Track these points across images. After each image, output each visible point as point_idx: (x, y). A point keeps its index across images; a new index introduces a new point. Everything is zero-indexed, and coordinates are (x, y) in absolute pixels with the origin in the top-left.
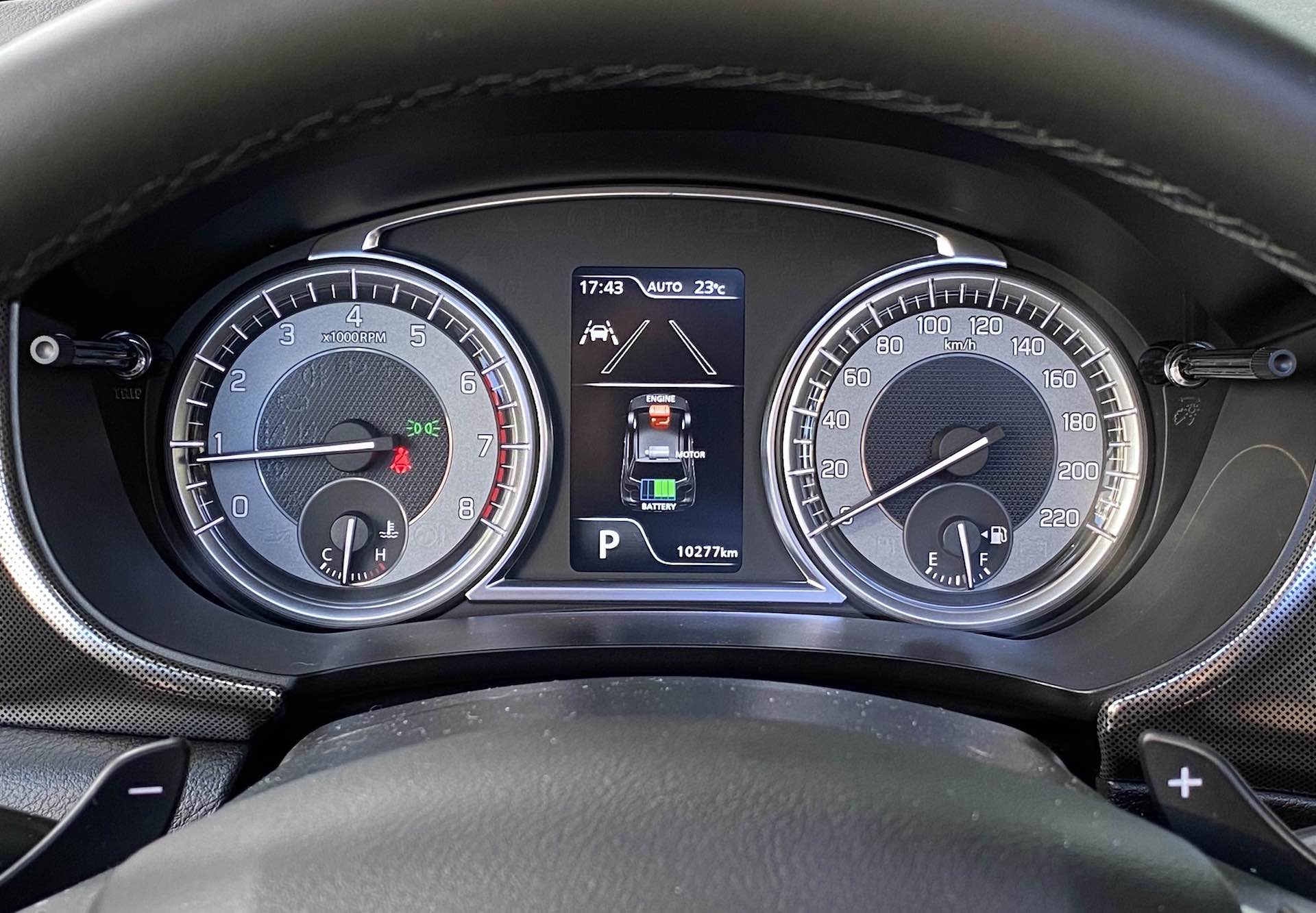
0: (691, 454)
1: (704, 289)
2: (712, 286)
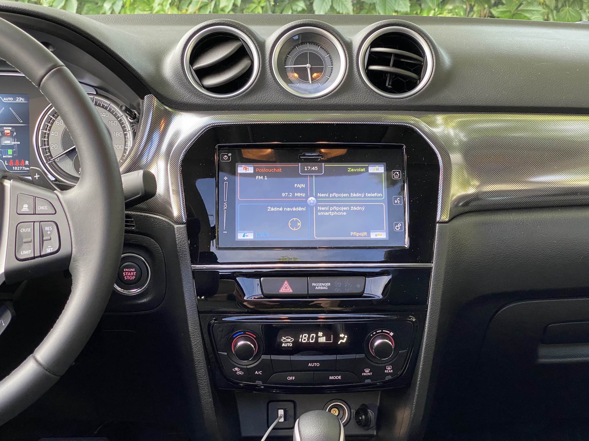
0: (16, 143)
1: (19, 100)
2: (21, 99)
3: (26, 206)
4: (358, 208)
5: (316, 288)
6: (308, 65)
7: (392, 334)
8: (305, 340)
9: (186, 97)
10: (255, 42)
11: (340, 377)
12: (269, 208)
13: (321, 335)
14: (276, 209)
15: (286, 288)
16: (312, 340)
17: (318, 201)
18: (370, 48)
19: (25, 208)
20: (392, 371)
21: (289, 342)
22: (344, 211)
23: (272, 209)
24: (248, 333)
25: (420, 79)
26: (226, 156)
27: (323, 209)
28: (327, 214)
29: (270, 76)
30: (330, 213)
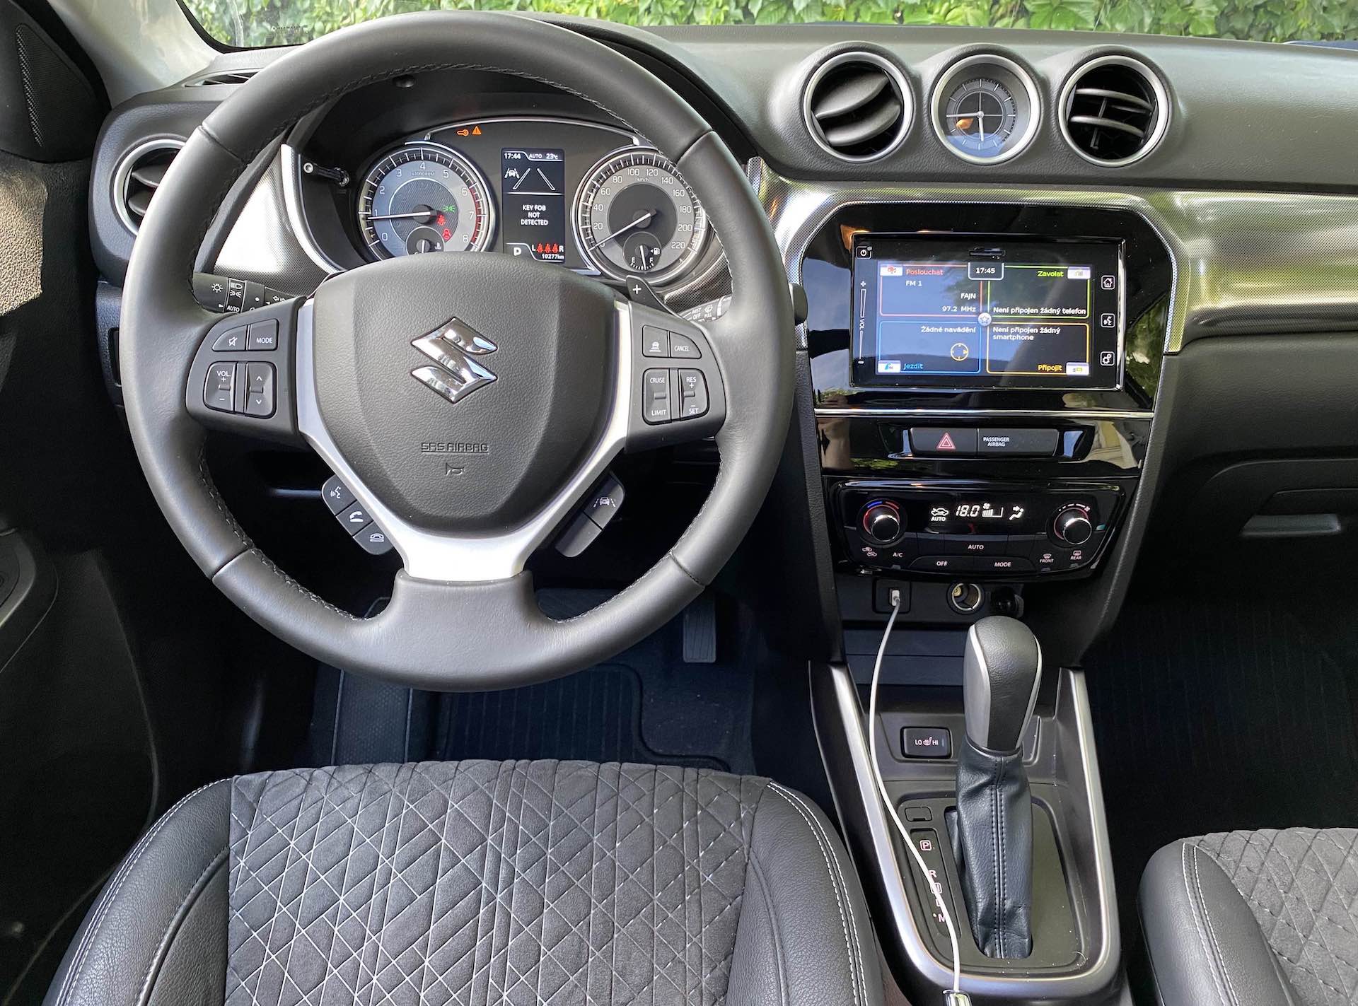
1: (550, 157)
2: (553, 155)
3: (656, 344)
4: (1051, 331)
5: (989, 444)
6: (980, 113)
7: (1088, 509)
8: (964, 513)
9: (807, 161)
10: (908, 78)
11: (1009, 564)
12: (924, 327)
13: (988, 508)
14: (933, 330)
15: (946, 444)
16: (974, 513)
17: (993, 320)
18: (1077, 89)
19: (655, 348)
20: (1080, 557)
21: (942, 516)
22: (1030, 334)
23: (928, 330)
24: (889, 503)
25: (1146, 139)
26: (864, 251)
27: (1001, 330)
28: (1005, 337)
29: (928, 131)
30: (1011, 336)
